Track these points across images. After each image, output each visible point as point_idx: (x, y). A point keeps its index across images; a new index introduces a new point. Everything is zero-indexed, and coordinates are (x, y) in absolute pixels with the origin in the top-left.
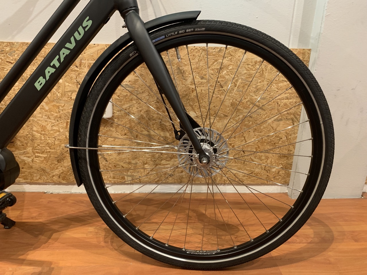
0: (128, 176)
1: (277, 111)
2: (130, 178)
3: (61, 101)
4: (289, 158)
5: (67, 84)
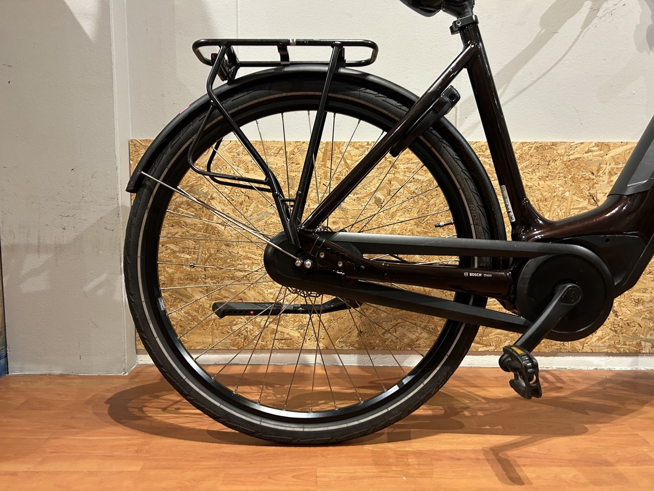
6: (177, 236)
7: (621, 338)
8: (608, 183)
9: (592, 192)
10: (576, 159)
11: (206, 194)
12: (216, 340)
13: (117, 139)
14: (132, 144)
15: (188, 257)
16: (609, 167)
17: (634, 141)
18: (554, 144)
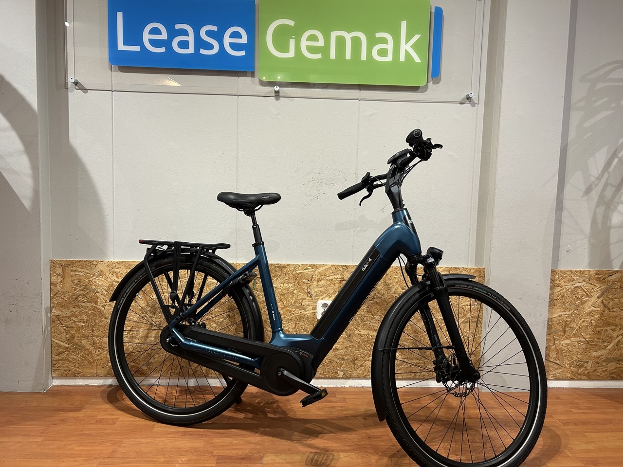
0: (341, 371)
1: (463, 315)
2: (342, 373)
3: (294, 307)
4: (477, 355)
5: (300, 293)
6: (76, 313)
7: (327, 369)
8: (317, 286)
9: (309, 290)
10: (300, 273)
11: (94, 289)
12: (99, 371)
13: (42, 263)
14: (52, 262)
15: (83, 324)
16: (317, 278)
17: (329, 264)
18: (288, 265)
